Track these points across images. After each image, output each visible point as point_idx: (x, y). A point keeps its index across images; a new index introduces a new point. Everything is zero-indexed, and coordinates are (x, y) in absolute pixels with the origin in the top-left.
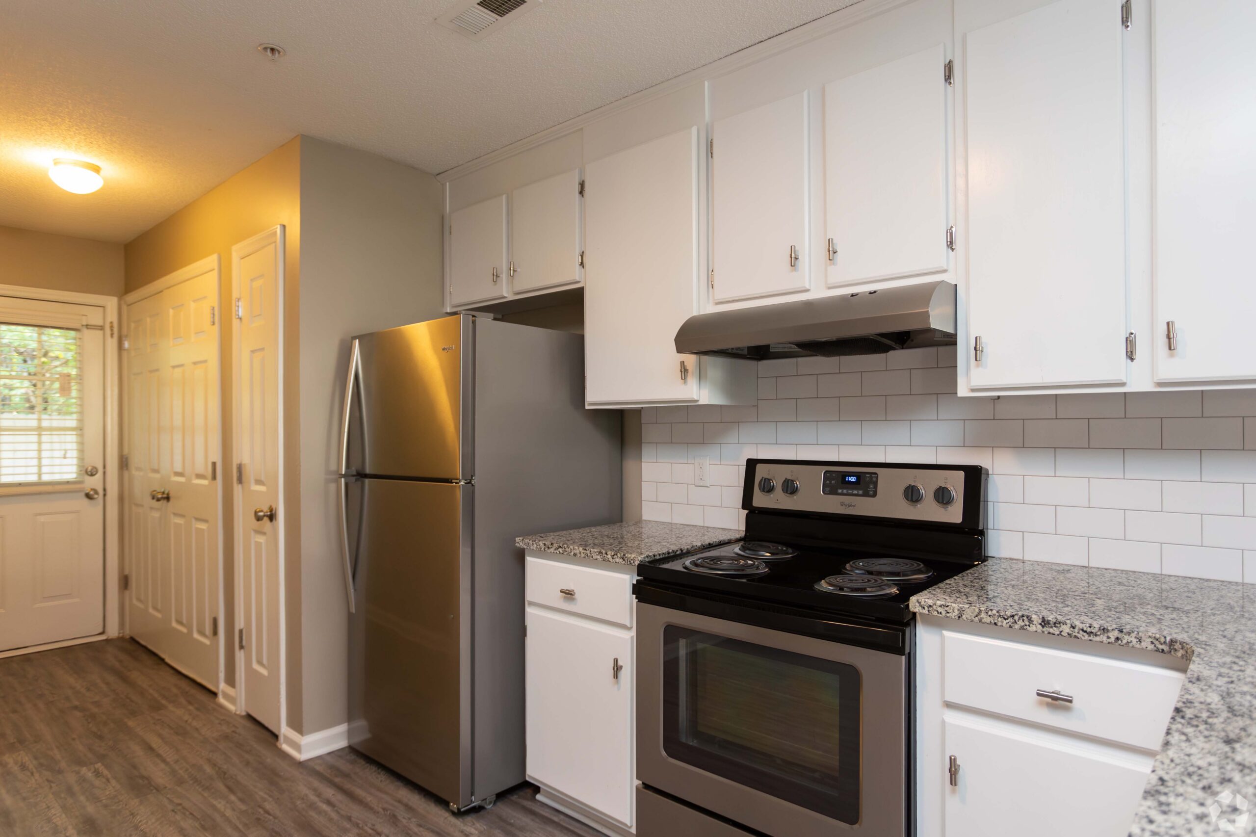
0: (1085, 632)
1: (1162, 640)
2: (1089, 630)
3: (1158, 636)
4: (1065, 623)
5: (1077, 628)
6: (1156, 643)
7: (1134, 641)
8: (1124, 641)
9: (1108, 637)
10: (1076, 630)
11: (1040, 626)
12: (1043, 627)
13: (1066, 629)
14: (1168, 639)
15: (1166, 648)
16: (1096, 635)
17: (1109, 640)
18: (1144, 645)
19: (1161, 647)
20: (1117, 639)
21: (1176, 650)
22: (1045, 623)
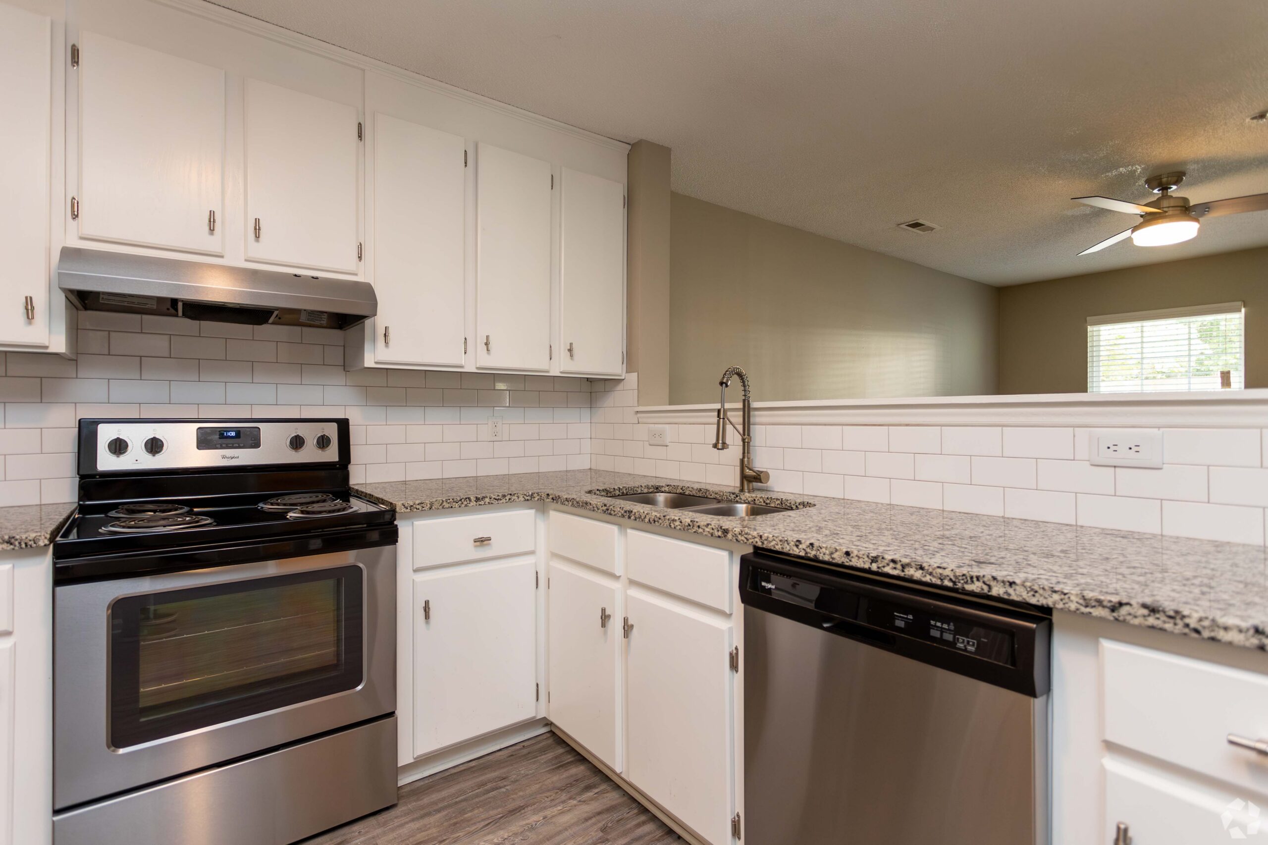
0: (496, 499)
1: (528, 495)
2: (497, 498)
3: (525, 493)
4: (487, 497)
5: (492, 498)
6: (525, 496)
7: (516, 498)
8: (512, 500)
9: (506, 500)
10: (492, 500)
11: (475, 502)
12: (476, 502)
13: (487, 500)
14: (530, 493)
15: (529, 498)
16: (501, 500)
17: (506, 501)
18: (520, 499)
19: (527, 498)
20: (510, 499)
21: (534, 497)
22: (477, 499)
